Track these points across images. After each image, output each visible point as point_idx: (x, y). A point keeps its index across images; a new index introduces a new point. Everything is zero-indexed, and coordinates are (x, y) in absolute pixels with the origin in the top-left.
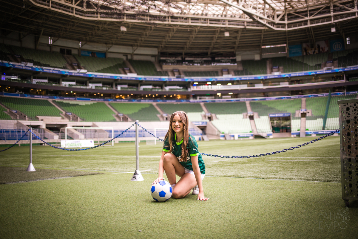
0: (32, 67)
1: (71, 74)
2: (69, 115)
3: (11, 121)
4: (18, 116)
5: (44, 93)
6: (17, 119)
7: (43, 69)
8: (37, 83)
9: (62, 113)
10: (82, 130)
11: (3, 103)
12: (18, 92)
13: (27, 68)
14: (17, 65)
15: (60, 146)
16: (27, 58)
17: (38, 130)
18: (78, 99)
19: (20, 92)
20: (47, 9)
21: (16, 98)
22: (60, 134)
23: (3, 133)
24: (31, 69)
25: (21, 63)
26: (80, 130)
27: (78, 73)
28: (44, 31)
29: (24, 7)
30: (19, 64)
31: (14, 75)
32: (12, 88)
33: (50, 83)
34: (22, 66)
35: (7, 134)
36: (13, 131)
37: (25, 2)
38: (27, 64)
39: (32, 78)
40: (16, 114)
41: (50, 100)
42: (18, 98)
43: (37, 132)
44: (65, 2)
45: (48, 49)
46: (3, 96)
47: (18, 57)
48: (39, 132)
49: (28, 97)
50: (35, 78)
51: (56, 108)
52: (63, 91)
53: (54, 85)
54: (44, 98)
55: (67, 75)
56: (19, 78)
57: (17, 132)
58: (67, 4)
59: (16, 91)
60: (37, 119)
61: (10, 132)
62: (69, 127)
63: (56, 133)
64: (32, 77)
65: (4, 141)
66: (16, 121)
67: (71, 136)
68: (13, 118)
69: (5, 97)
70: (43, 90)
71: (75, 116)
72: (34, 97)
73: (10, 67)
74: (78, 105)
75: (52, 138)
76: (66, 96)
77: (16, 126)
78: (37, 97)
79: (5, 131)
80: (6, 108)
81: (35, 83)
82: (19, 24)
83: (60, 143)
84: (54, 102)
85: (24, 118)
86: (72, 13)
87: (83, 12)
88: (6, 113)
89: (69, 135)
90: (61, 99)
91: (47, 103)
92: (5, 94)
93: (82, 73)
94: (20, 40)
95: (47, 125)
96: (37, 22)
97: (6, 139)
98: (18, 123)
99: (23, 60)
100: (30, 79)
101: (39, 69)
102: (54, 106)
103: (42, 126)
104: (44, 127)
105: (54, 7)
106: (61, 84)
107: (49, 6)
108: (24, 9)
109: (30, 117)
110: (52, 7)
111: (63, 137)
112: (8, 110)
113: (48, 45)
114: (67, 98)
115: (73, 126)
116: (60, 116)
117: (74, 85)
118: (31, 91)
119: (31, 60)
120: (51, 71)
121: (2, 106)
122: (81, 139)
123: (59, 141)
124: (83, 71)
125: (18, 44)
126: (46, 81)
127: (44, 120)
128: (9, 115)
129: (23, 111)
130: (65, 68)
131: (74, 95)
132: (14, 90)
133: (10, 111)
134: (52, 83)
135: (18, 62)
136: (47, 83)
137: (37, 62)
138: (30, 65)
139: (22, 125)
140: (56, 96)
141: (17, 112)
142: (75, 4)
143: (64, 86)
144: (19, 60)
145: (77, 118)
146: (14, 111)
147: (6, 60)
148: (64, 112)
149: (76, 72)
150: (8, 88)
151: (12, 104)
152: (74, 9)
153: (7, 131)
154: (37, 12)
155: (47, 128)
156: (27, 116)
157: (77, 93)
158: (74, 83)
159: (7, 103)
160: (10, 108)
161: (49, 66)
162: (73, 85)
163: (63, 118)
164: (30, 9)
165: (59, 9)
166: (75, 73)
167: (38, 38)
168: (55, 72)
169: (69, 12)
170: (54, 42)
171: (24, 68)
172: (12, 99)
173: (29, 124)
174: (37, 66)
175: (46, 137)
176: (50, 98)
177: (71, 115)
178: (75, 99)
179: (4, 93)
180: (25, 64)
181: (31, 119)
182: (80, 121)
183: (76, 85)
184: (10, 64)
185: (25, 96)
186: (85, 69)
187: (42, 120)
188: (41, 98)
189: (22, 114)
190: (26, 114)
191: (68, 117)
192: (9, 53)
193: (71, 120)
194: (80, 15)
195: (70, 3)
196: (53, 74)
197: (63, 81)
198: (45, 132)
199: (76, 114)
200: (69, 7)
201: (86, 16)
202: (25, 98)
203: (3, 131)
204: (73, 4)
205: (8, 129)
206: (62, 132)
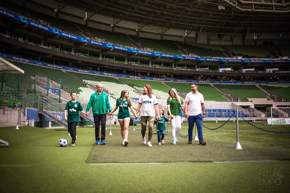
0: (241, 60)
1: (274, 62)
2: (274, 96)
3: (228, 102)
4: (232, 98)
5: (252, 79)
6: (231, 101)
7: (250, 60)
8: (246, 71)
9: (267, 95)
10: (286, 110)
11: (221, 89)
12: (232, 80)
13: (238, 61)
14: (230, 59)
15: (267, 123)
16: (237, 53)
17: (248, 109)
18: (281, 83)
19: (233, 80)
20: (250, 11)
21: (231, 85)
22: (266, 112)
23: (222, 112)
24: (240, 61)
25: (233, 57)
26: (284, 109)
27: (280, 60)
28: (249, 29)
29: (233, 14)
30: (232, 58)
31: (228, 68)
32: (227, 77)
33: (256, 71)
34: (234, 60)
35: (225, 113)
36: (229, 111)
37: (233, 10)
38: (238, 58)
39: (242, 69)
40: (231, 97)
41: (257, 85)
42: (232, 85)
43: (248, 111)
44: (266, 2)
45: (253, 43)
46: (221, 84)
47: (231, 53)
48: (249, 111)
49: (239, 84)
50: (244, 68)
51: (262, 91)
52: (268, 77)
53: (260, 72)
54: (252, 83)
55: (270, 63)
56: (232, 69)
57: (232, 111)
58: (267, 3)
59: (230, 80)
60: (247, 101)
61: (227, 111)
62: (274, 107)
63: (263, 112)
64: (242, 67)
65: (222, 118)
66: (231, 103)
67: (276, 114)
68: (228, 100)
69: (223, 85)
70: (251, 77)
71: (279, 97)
72: (244, 83)
73: (225, 62)
74: (282, 87)
75: (260, 116)
76: (271, 80)
77: (231, 106)
78: (246, 83)
79: (223, 110)
80: (224, 93)
81: (245, 72)
82: (230, 28)
83: (266, 120)
84: (260, 86)
85: (237, 100)
86: (272, 9)
87: (282, 7)
88: (224, 96)
89: (274, 113)
90: (266, 83)
91: (254, 87)
92: (223, 83)
93: (284, 60)
94: (231, 40)
95: (255, 105)
96: (244, 23)
97: (224, 117)
98: (233, 104)
99: (234, 55)
100: (240, 69)
101: (247, 60)
102: (260, 89)
103: (251, 106)
104: (253, 107)
105: (256, 9)
106: (266, 71)
107: (252, 8)
108: (233, 15)
109: (242, 99)
110: (254, 9)
111: (269, 116)
112: (225, 94)
113: (253, 40)
114: (272, 83)
115: (278, 106)
116: (266, 98)
117: (278, 71)
118: (241, 78)
119: (240, 54)
120: (257, 61)
121: (221, 91)
122: (285, 117)
123: (266, 118)
124: (285, 58)
125: (230, 43)
126: (253, 69)
127: (253, 101)
128: (226, 98)
129: (236, 95)
130: (268, 57)
131: (278, 79)
132: (229, 78)
133: (226, 95)
134: (258, 71)
135: (231, 57)
136: (254, 71)
137: (245, 55)
138: (240, 58)
139: (236, 106)
140: (262, 81)
141: (231, 96)
142: (274, 2)
143: (268, 72)
144: (232, 55)
145: (281, 99)
146: (229, 95)
147: (222, 57)
148: (269, 95)
149: (279, 59)
150: (224, 78)
151: (228, 89)
152: (274, 6)
153: (225, 111)
154: (243, 15)
155: (255, 107)
156: (239, 99)
157: (280, 78)
158: (277, 69)
159: (224, 89)
160: (226, 93)
161: (255, 57)
162: (276, 71)
163: (268, 100)
164: (238, 14)
165: (261, 9)
166: (277, 60)
167: (245, 36)
168: (260, 61)
169: (270, 9)
170: (258, 37)
171: (235, 61)
172: (227, 86)
173: (241, 105)
174: (245, 59)
175: (255, 115)
176: (257, 83)
177: (276, 96)
178: (279, 83)
179: (222, 81)
180: (236, 58)
181: (242, 101)
182: (284, 102)
183: (279, 71)
184: (225, 59)
185: (237, 83)
186: (286, 56)
187: (251, 101)
188: (250, 83)
189: (235, 97)
190: (239, 97)
191: (273, 99)
192: (224, 51)
193: (276, 100)
194: (279, 10)
195: (270, 2)
196: (258, 63)
197: (268, 68)
198: (254, 111)
199: (280, 96)
200: (269, 6)
201: (285, 10)
202: (237, 84)
203: (222, 110)
204: (272, 2)
205: (226, 108)
206: (268, 111)
